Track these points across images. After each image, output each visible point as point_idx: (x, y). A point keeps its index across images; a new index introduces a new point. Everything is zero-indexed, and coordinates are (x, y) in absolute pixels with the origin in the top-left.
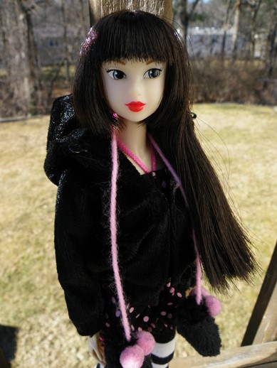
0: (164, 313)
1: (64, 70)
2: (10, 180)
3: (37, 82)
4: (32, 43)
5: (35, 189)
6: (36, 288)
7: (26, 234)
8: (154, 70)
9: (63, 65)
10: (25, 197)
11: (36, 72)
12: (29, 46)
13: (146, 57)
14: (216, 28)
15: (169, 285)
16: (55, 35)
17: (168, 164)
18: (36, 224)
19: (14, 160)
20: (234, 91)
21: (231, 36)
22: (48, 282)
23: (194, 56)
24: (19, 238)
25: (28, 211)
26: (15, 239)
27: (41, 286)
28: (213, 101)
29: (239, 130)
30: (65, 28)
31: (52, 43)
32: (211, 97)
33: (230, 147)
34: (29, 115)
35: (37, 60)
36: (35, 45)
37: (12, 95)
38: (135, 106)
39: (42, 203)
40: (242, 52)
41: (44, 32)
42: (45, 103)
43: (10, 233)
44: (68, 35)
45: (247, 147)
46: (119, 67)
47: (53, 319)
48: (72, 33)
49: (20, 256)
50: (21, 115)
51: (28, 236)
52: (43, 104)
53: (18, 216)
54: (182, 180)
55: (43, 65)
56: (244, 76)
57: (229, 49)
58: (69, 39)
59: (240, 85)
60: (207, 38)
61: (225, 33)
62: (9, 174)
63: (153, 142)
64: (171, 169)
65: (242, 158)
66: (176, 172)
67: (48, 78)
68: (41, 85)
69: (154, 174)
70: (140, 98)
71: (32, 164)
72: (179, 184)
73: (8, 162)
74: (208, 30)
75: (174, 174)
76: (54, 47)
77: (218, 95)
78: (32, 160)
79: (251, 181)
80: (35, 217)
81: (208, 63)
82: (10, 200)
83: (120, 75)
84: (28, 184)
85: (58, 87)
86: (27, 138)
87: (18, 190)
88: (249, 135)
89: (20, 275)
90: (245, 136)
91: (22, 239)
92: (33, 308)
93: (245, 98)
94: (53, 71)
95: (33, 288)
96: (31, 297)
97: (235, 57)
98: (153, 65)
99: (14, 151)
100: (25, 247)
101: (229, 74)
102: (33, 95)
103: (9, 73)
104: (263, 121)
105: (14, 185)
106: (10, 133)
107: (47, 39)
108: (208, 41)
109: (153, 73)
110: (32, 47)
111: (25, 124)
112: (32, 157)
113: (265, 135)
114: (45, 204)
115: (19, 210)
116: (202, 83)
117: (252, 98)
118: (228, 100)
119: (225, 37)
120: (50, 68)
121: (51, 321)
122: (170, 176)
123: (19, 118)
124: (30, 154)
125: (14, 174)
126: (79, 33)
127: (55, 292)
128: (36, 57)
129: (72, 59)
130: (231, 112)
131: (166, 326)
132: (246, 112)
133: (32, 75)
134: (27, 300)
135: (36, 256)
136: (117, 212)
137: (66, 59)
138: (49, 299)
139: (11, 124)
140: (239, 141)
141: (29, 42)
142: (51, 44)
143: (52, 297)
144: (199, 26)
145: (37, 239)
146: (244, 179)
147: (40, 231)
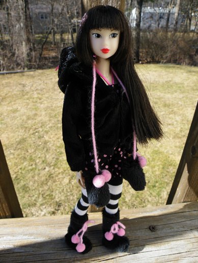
0: (116, 166)
1: (51, 37)
2: (13, 115)
3: (32, 45)
4: (28, 16)
5: (30, 122)
6: (30, 190)
7: (23, 152)
8: (114, 34)
9: (50, 33)
10: (22, 126)
11: (31, 37)
12: (26, 19)
13: (110, 28)
14: (163, 8)
15: (120, 149)
16: (45, 11)
17: (120, 81)
18: (30, 146)
19: (15, 101)
20: (174, 55)
21: (173, 14)
22: (38, 185)
23: (145, 29)
24: (19, 155)
25: (25, 137)
26: (16, 156)
27: (34, 188)
28: (158, 62)
29: (176, 84)
30: (52, 6)
31: (43, 16)
32: (157, 59)
33: (169, 95)
34: (26, 69)
35: (31, 29)
36: (30, 18)
37: (13, 54)
38: (105, 51)
39: (35, 132)
40: (181, 26)
41: (37, 8)
42: (38, 60)
43: (12, 151)
44: (54, 11)
45: (181, 96)
46: (98, 32)
47: (42, 211)
48: (58, 9)
49: (19, 167)
50: (20, 69)
51: (25, 154)
52: (35, 61)
53: (18, 140)
54: (127, 89)
55: (36, 33)
56: (182, 44)
57: (172, 24)
58: (55, 14)
59: (179, 51)
60: (156, 15)
61: (170, 11)
62: (11, 110)
63: (113, 70)
64: (121, 83)
65: (178, 103)
66: (124, 85)
67: (40, 42)
68: (34, 47)
69: (113, 86)
70: (107, 47)
71: (28, 104)
72: (125, 91)
73: (11, 102)
74: (157, 9)
75: (123, 86)
76: (45, 19)
77: (162, 57)
78: (28, 101)
79: (183, 120)
80: (30, 141)
81: (156, 34)
82: (12, 129)
83: (99, 36)
84: (25, 118)
85: (47, 49)
86: (24, 86)
87: (17, 122)
88: (183, 87)
89: (19, 180)
90: (180, 88)
91: (21, 156)
92: (28, 202)
93: (181, 61)
94: (43, 38)
95: (28, 189)
96: (27, 195)
97: (176, 30)
98: (114, 32)
99: (15, 94)
100: (22, 161)
101: (171, 42)
102: (28, 55)
103: (12, 38)
104: (194, 78)
105: (14, 118)
106: (12, 82)
107: (39, 13)
108: (156, 18)
109: (114, 36)
110: (28, 20)
111: (23, 75)
112: (28, 99)
113: (195, 88)
114: (36, 132)
115: (18, 135)
116: (151, 48)
117: (187, 61)
118: (169, 62)
119: (169, 14)
120: (41, 35)
121: (40, 212)
122: (121, 87)
123: (19, 71)
124: (26, 97)
125: (15, 111)
126: (63, 10)
127: (43, 193)
128: (31, 27)
129: (57, 29)
130: (171, 70)
131: (117, 174)
132: (182, 71)
133: (28, 40)
134: (24, 197)
135: (30, 168)
136: (95, 101)
137: (53, 29)
138: (39, 197)
139: (13, 75)
140: (176, 92)
141: (26, 16)
142: (42, 18)
143: (41, 195)
144: (151, 6)
145: (31, 156)
146: (178, 118)
147: (33, 150)
